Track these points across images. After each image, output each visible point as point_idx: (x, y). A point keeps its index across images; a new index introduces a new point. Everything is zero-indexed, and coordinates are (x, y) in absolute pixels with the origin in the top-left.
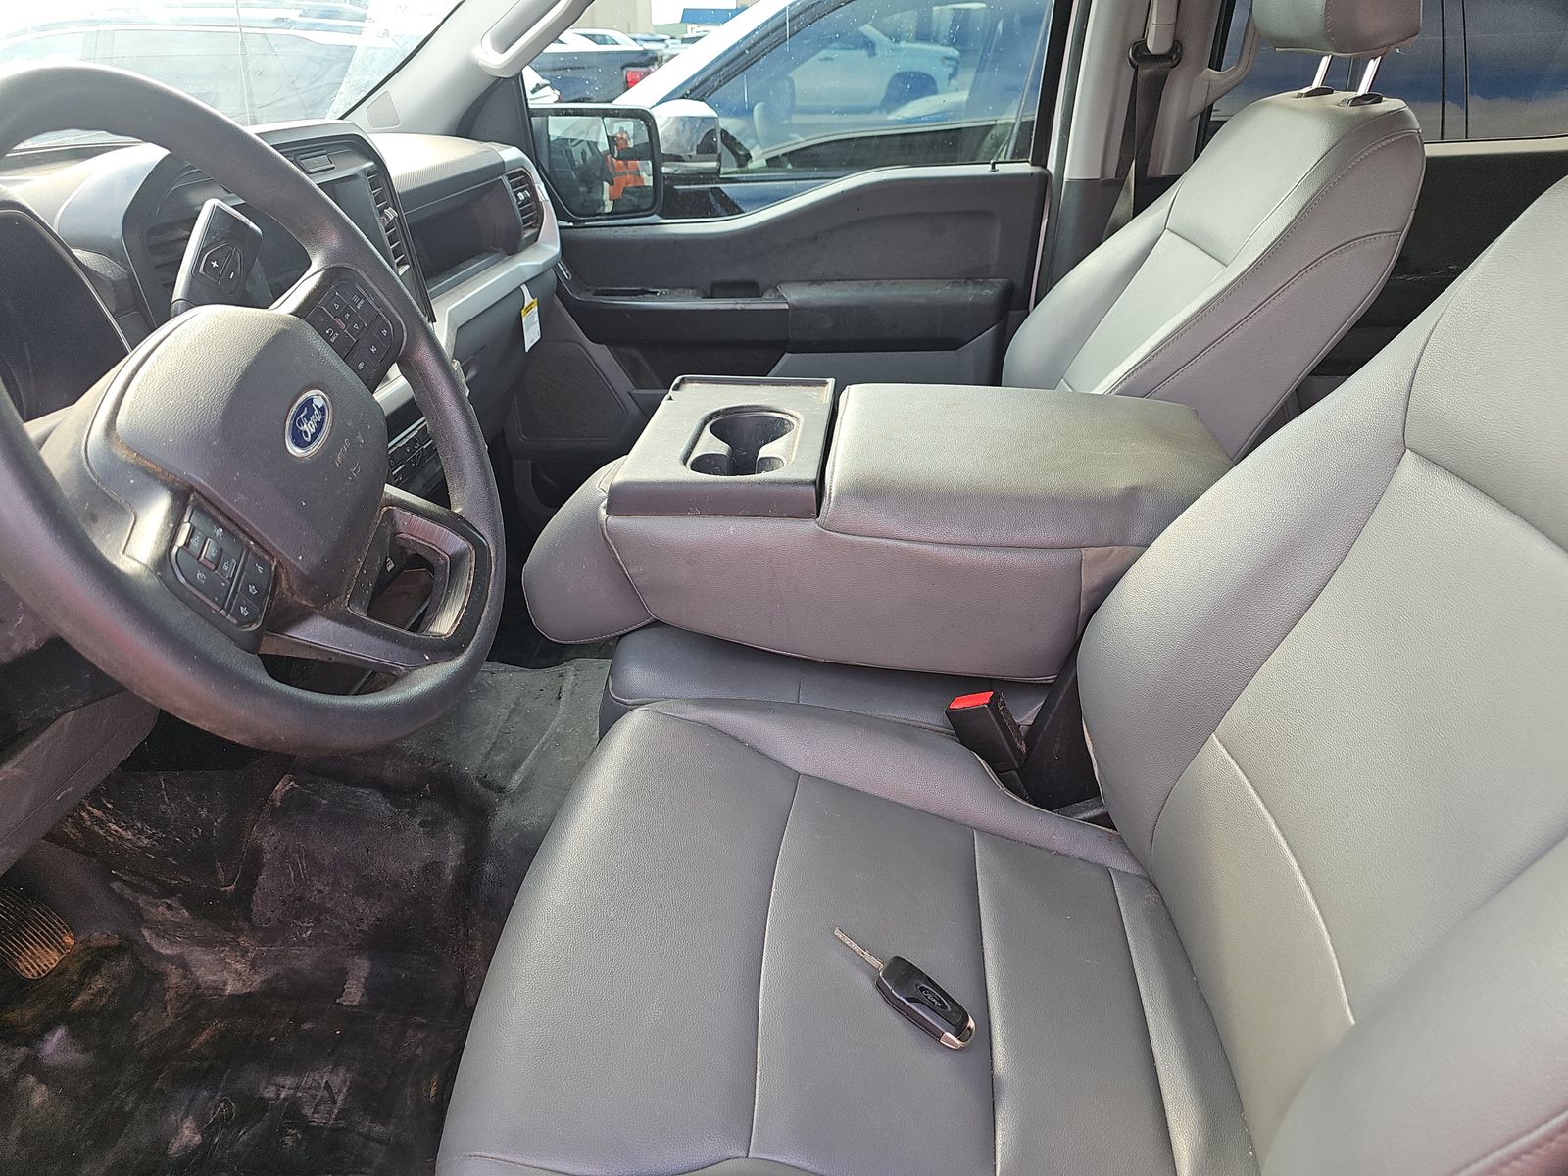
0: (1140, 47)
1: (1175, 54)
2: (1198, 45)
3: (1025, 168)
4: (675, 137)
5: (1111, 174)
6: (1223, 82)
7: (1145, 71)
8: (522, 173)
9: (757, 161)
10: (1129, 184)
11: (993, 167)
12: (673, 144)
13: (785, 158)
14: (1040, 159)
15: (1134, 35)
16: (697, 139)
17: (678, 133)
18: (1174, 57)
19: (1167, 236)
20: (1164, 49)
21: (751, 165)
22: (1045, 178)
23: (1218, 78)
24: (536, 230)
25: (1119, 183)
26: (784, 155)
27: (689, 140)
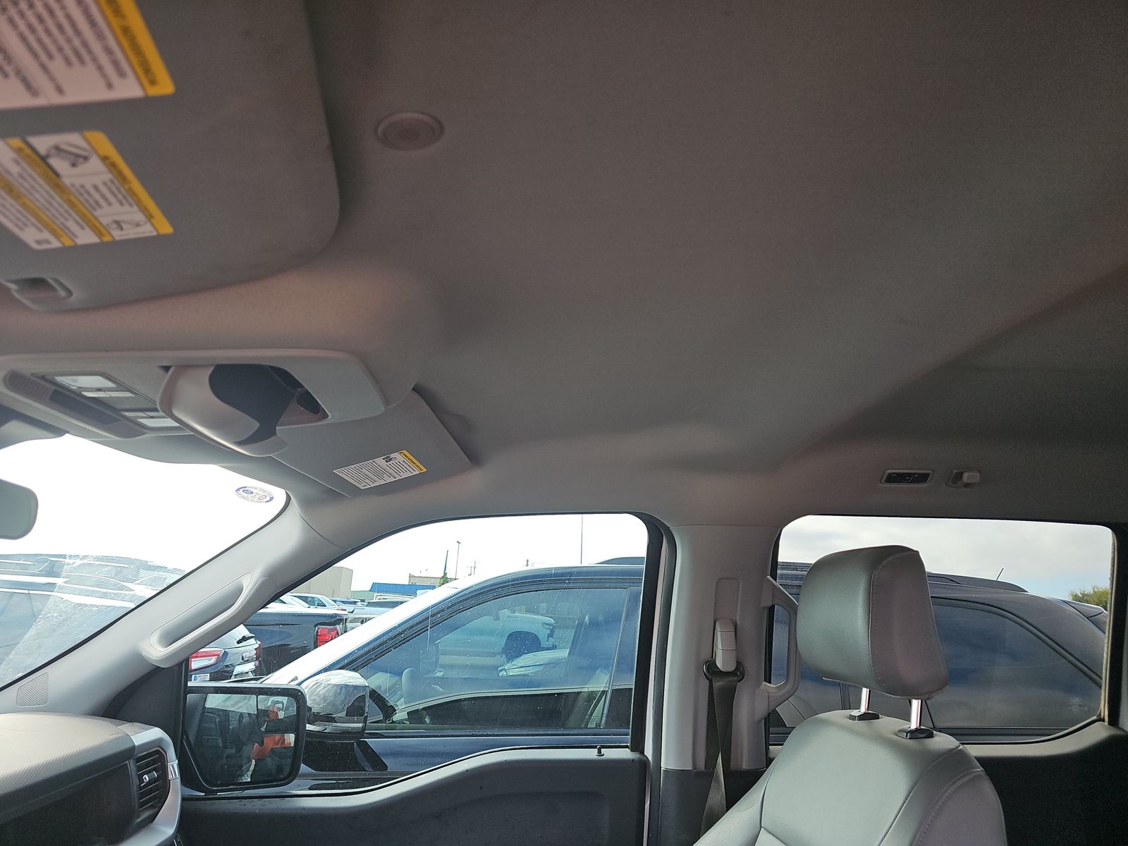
0: (711, 665)
1: (739, 672)
2: (754, 666)
3: (625, 754)
4: (332, 698)
5: (701, 765)
6: (779, 694)
7: (718, 684)
8: (157, 752)
9: (400, 715)
10: (718, 777)
11: (599, 752)
12: (328, 704)
13: (424, 712)
14: (638, 745)
15: (705, 655)
16: (350, 701)
17: (335, 696)
18: (738, 673)
19: (763, 833)
20: (731, 667)
21: (395, 718)
22: (644, 763)
23: (774, 691)
24: (155, 810)
25: (709, 773)
26: (424, 709)
27: (343, 702)
